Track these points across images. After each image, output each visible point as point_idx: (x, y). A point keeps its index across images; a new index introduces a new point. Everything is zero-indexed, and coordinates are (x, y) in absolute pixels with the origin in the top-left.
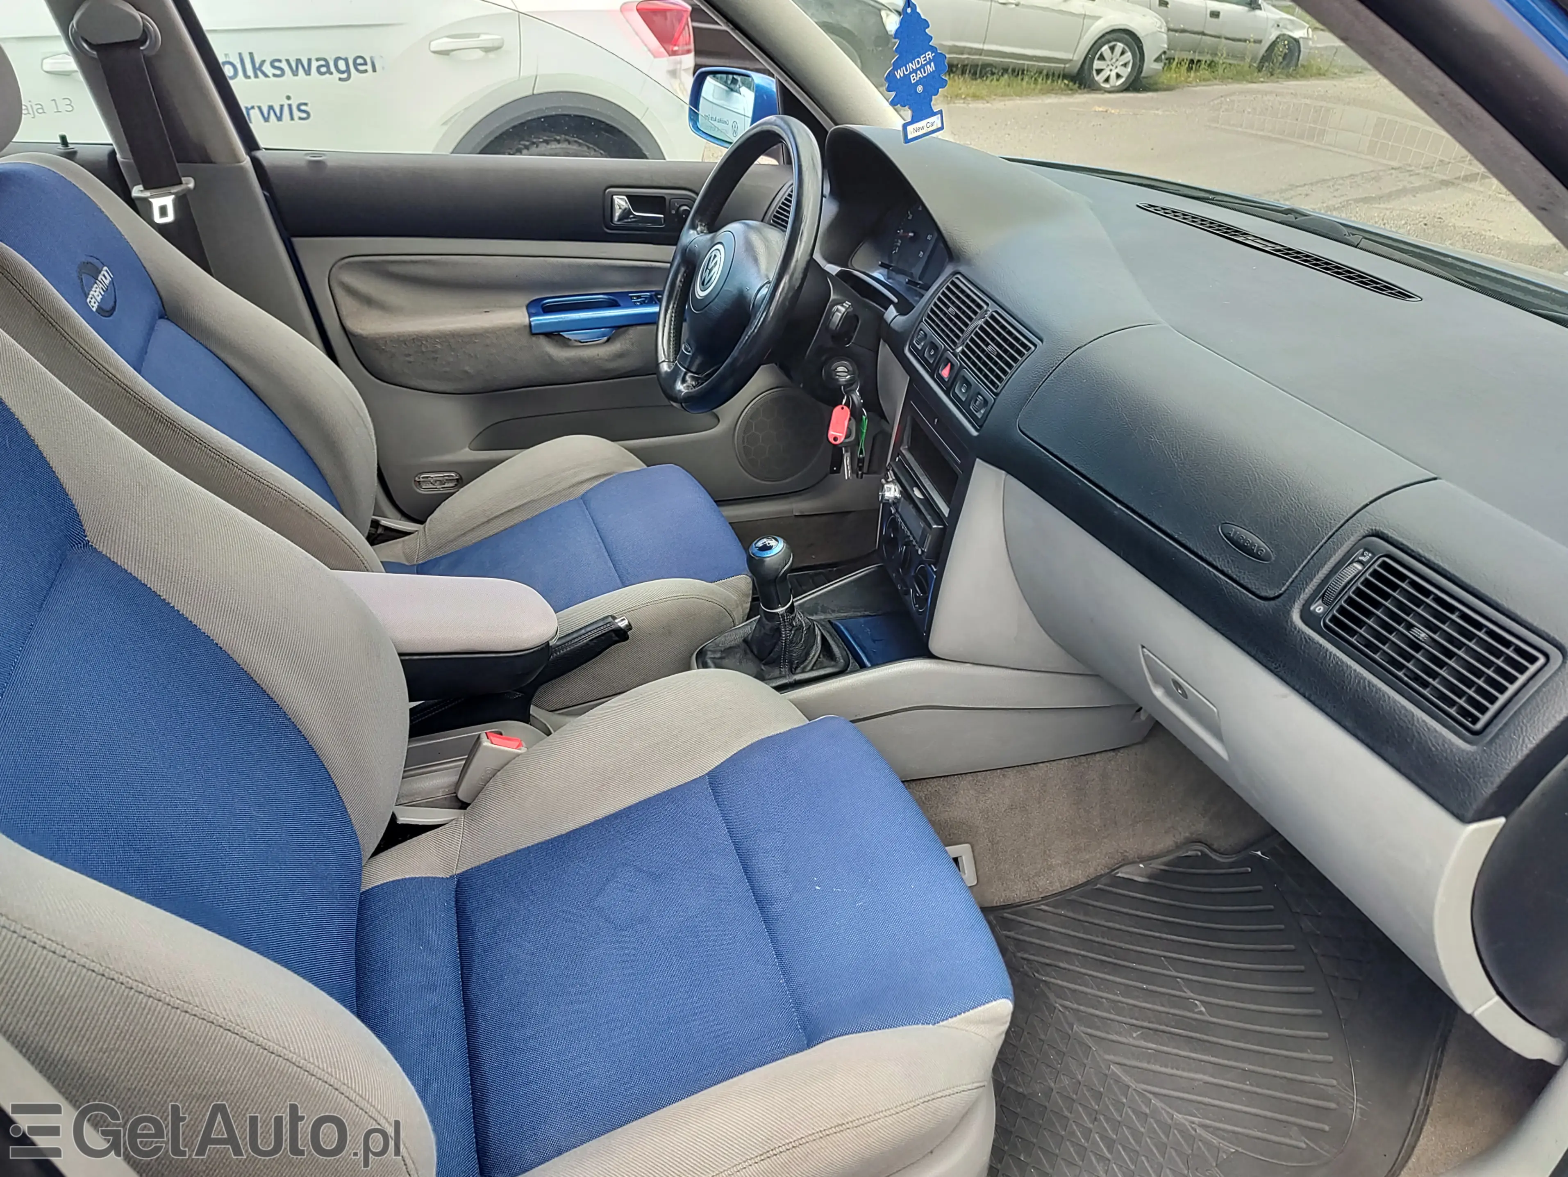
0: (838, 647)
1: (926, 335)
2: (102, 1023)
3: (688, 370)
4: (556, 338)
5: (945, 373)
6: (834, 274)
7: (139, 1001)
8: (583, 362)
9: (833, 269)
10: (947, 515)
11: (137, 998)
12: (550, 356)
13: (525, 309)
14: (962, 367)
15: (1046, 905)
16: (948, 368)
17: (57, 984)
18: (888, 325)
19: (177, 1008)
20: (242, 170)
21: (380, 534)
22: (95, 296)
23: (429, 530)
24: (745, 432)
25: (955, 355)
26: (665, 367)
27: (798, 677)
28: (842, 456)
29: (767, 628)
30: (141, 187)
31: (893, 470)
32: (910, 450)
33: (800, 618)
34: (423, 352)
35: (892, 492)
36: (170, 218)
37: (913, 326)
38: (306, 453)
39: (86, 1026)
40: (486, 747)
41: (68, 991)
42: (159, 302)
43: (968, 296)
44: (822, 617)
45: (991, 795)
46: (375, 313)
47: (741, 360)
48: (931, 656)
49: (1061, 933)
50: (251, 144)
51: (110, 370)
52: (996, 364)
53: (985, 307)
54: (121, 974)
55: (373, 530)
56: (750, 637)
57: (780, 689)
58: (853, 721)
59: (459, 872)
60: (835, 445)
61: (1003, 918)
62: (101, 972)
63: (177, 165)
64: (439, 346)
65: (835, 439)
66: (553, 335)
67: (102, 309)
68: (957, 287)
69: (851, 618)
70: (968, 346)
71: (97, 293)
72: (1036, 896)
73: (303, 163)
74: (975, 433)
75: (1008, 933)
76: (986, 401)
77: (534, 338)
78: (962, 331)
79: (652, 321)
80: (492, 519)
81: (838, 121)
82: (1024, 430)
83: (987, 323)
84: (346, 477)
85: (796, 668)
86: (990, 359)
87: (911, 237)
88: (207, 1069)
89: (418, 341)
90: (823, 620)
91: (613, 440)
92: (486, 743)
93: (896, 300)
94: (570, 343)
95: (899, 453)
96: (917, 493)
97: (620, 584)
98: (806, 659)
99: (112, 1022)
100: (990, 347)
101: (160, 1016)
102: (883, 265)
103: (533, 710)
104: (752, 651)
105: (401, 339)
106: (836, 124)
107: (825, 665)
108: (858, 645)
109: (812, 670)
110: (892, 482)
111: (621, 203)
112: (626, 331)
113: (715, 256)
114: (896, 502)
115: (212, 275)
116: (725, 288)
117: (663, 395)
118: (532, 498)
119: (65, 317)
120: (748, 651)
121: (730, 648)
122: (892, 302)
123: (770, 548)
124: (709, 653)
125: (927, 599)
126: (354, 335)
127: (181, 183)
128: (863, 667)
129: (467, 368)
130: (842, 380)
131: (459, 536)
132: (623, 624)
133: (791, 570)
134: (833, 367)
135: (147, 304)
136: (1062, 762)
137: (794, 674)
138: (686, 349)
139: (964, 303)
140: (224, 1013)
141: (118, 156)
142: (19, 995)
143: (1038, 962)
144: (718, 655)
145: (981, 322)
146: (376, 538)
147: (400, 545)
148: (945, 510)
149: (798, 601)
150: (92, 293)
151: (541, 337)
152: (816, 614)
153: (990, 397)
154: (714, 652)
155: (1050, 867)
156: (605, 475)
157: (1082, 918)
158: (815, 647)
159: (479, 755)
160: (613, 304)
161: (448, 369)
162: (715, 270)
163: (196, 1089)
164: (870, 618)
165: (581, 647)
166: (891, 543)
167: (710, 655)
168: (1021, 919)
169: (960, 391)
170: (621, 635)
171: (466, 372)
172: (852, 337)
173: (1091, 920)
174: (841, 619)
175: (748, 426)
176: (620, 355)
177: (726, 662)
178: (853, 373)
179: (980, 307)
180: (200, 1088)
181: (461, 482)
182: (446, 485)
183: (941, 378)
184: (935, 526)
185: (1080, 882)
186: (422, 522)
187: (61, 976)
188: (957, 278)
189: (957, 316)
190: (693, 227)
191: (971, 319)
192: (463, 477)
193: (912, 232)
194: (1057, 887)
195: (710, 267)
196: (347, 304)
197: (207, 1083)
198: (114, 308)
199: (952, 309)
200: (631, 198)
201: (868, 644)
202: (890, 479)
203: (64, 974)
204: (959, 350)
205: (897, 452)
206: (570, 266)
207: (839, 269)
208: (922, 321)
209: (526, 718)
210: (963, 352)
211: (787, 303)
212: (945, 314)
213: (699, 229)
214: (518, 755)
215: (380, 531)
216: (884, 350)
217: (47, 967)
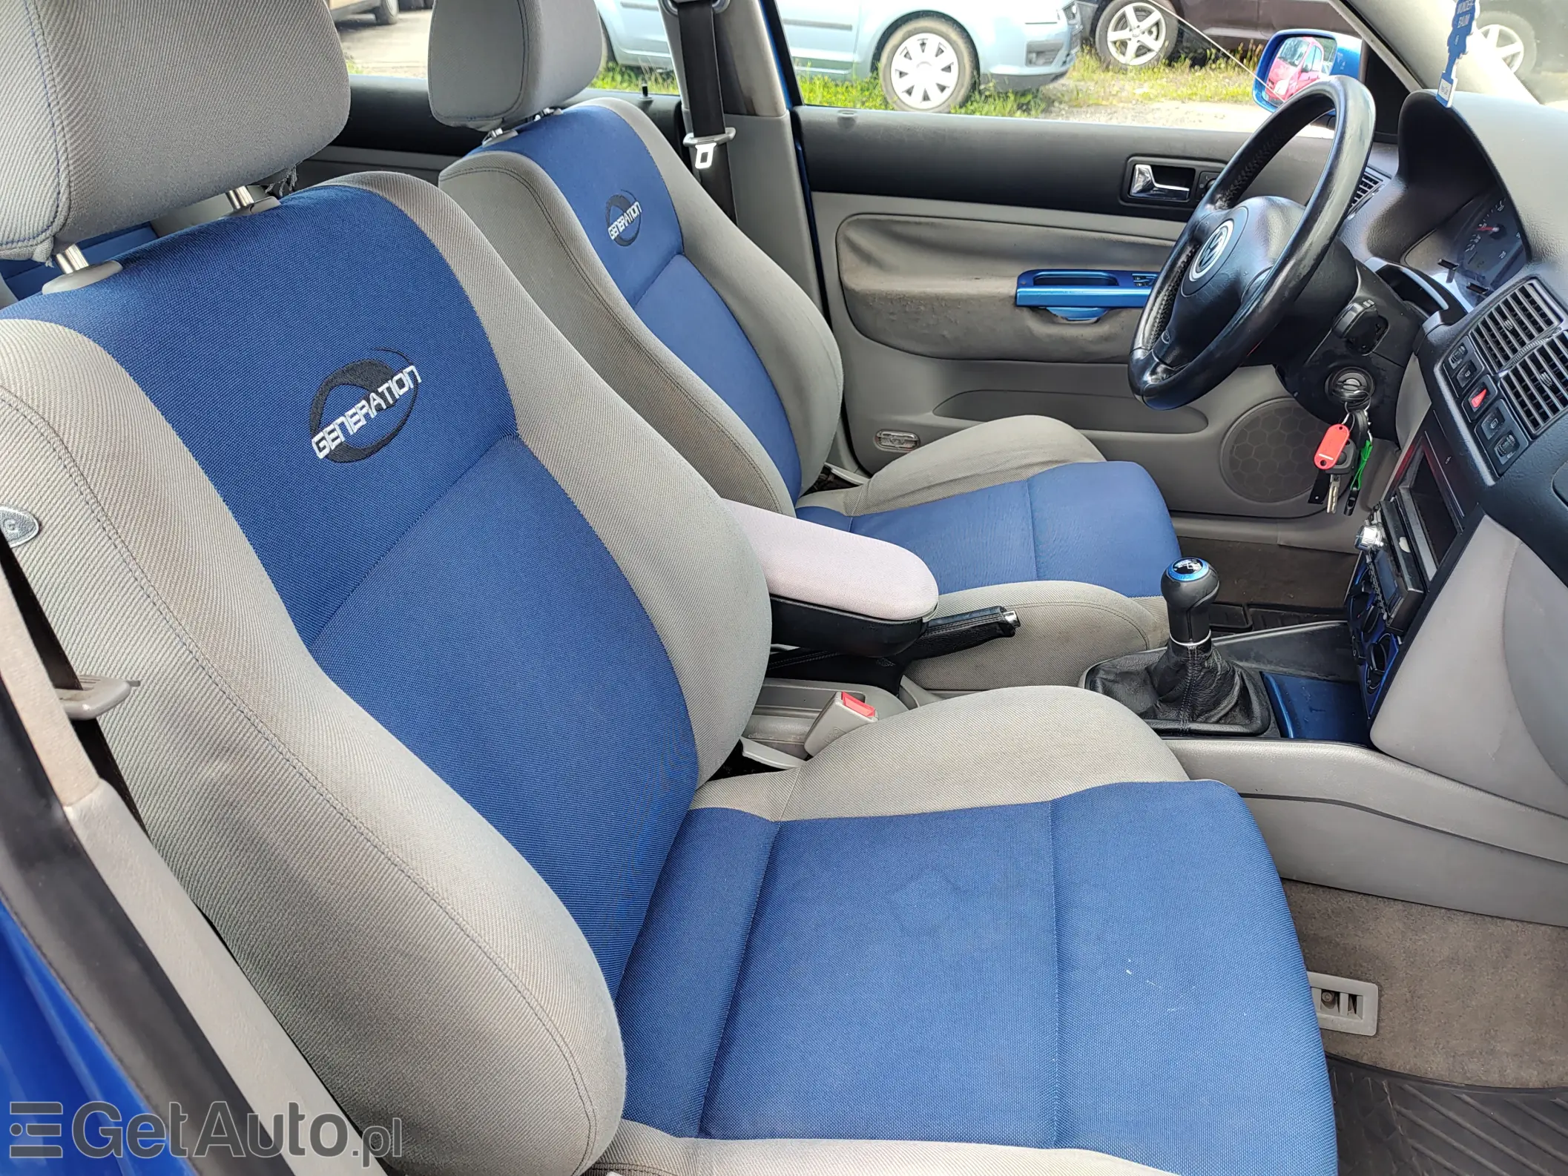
0: (1261, 704)
1: (1466, 352)
2: (334, 857)
3: (1162, 361)
4: (1041, 312)
5: (1476, 401)
6: (1374, 270)
7: (366, 848)
8: (1064, 340)
9: (1376, 264)
10: (1430, 579)
11: (365, 845)
12: (1029, 329)
13: (1016, 279)
14: (1499, 396)
15: (1468, 1095)
16: (1480, 397)
17: (305, 810)
18: (1425, 336)
19: (396, 865)
20: (780, 124)
21: (830, 482)
22: (619, 226)
23: (873, 485)
24: (1236, 442)
25: (1495, 380)
26: (1139, 354)
27: (1194, 726)
28: (1329, 484)
29: (1173, 661)
30: (691, 135)
31: (1382, 512)
32: (1411, 491)
33: (1217, 661)
34: (905, 312)
35: (1372, 536)
36: (708, 164)
37: (1454, 339)
38: (777, 393)
39: (322, 855)
40: (837, 706)
41: (312, 818)
42: (680, 240)
43: (1538, 309)
44: (1254, 666)
45: (1425, 936)
46: (872, 270)
47: (1218, 355)
48: (1371, 747)
49: (1478, 1137)
50: (794, 98)
51: (599, 290)
52: (1546, 398)
53: (1556, 322)
54: (357, 819)
55: (824, 476)
56: (1153, 668)
57: (1161, 733)
58: (1242, 795)
59: (784, 819)
60: (1321, 470)
61: (1401, 1088)
62: (341, 811)
63: (724, 115)
64: (922, 308)
65: (1323, 463)
66: (1038, 309)
67: (621, 238)
68: (1527, 295)
69: (1290, 675)
70: (1516, 372)
71: (622, 223)
72: (1458, 1080)
73: (835, 120)
74: (1489, 481)
75: (1404, 1110)
76: (1517, 445)
77: (1017, 311)
78: (1514, 351)
79: (1140, 304)
80: (934, 486)
81: (1428, 84)
82: (1559, 490)
83: (1552, 344)
84: (807, 422)
85: (1198, 717)
86: (1541, 391)
87: (1495, 233)
88: (411, 931)
89: (902, 301)
90: (1253, 669)
91: (1076, 426)
92: (838, 702)
93: (1445, 306)
94: (1055, 319)
95: (1397, 493)
96: (1403, 545)
97: (1035, 576)
98: (1215, 708)
99: (341, 859)
100: (1544, 375)
101: (381, 867)
102: (1444, 264)
103: (905, 682)
104: (1152, 683)
105: (889, 297)
106: (1425, 86)
107: (1237, 721)
108: (1287, 709)
109: (1217, 722)
110: (1377, 525)
111: (1144, 173)
112: (1120, 312)
113: (1221, 234)
114: (1374, 552)
115: (735, 222)
116: (1221, 272)
117: (1128, 385)
118: (978, 471)
119: (574, 238)
120: (1148, 682)
121: (1127, 673)
122: (1439, 308)
123: (1191, 571)
124: (1101, 672)
125: (1381, 676)
126: (847, 289)
127: (724, 133)
128: (1284, 736)
129: (945, 333)
130: (1347, 395)
131: (898, 497)
132: (1010, 619)
133: (1212, 601)
134: (1342, 379)
135: (667, 240)
136: (1543, 928)
137: (1194, 721)
138: (1165, 338)
139: (1529, 316)
140: (435, 884)
141: (683, 106)
142: (275, 810)
143: (1432, 1159)
144: (1111, 677)
145: (1543, 342)
146: (825, 485)
147: (843, 495)
148: (1431, 570)
149: (1220, 641)
150: (616, 223)
151: (1025, 309)
152: (1247, 660)
153: (1524, 440)
154: (1107, 672)
155: (1492, 1052)
156: (1057, 462)
157: (1517, 1129)
158: (1229, 698)
159: (830, 711)
160: (1112, 283)
161: (926, 331)
162: (1217, 249)
163: (401, 945)
164: (1315, 681)
165: (962, 632)
166: (1361, 597)
167: (1102, 674)
168: (1429, 1100)
169: (1488, 425)
170: (1007, 630)
171: (943, 336)
172: (1374, 346)
173: (1532, 1138)
174: (1276, 675)
175: (1241, 435)
176: (1106, 339)
177: (1118, 688)
178: (1368, 389)
179: (1549, 323)
180: (403, 945)
181: (918, 444)
182: (904, 446)
183: (1469, 406)
184: (1411, 589)
185: (1531, 1086)
186: (869, 475)
187: (309, 803)
188: (1532, 285)
189: (1514, 332)
190: (1212, 201)
191: (1531, 337)
192: (921, 438)
193: (1498, 226)
194: (1494, 1079)
195: (1211, 247)
196: (848, 258)
197: (410, 944)
198: (633, 239)
199: (1511, 322)
200: (1155, 168)
201: (1302, 712)
202: (1375, 522)
203: (312, 803)
204: (1502, 375)
205: (1394, 491)
206: (1073, 238)
207: (1383, 263)
208: (1466, 334)
209: (895, 689)
210: (1507, 378)
211: (1286, 294)
212: (1500, 329)
213: (1218, 204)
214: (867, 723)
215: (831, 478)
216: (1413, 366)
217: (300, 792)
